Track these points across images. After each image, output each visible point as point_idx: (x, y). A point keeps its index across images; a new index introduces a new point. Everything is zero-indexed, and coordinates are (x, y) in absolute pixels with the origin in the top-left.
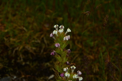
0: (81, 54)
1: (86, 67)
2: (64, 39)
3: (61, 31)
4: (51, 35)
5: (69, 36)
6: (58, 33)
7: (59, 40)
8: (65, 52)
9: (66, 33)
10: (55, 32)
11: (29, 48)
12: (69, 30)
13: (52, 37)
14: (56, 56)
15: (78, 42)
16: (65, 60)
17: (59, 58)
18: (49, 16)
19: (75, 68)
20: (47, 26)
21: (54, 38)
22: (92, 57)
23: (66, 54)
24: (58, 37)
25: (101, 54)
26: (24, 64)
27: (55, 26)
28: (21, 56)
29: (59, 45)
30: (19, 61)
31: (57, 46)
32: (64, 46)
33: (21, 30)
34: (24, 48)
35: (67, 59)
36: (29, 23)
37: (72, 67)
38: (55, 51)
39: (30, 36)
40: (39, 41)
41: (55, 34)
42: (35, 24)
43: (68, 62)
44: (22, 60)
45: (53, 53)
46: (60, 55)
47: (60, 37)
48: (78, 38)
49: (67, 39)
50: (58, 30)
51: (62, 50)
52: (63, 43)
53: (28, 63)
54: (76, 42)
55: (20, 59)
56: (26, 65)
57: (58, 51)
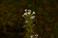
0: (43, 28)
1: (45, 36)
2: (31, 18)
3: (29, 13)
4: (23, 16)
5: (34, 16)
6: (27, 14)
7: (28, 19)
8: (31, 26)
9: (32, 14)
10: (25, 14)
11: (10, 23)
12: (34, 13)
13: (23, 17)
14: (26, 29)
15: (41, 20)
16: (32, 31)
17: (28, 30)
19: (37, 36)
20: (21, 10)
21: (25, 17)
22: (50, 29)
23: (32, 27)
24: (27, 17)
25: (56, 27)
26: (6, 33)
27: (25, 10)
28: (5, 28)
29: (28, 22)
30: (3, 32)
31: (26, 22)
32: (31, 22)
34: (7, 23)
35: (33, 31)
36: (10, 8)
37: (35, 35)
38: (25, 26)
39: (11, 16)
40: (16, 19)
41: (25, 15)
42: (14, 9)
43: (33, 32)
44: (5, 31)
45: (24, 26)
46: (29, 28)
48: (41, 17)
49: (33, 18)
50: (27, 12)
51: (30, 25)
52: (30, 21)
53: (9, 33)
55: (4, 30)
56: (8, 34)
57: (27, 26)
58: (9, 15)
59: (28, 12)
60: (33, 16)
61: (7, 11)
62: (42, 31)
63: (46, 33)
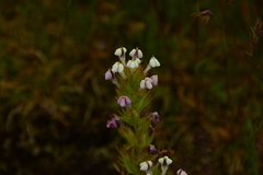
0: (195, 125)
1: (205, 161)
2: (142, 85)
3: (134, 64)
4: (108, 75)
5: (155, 78)
6: (127, 69)
7: (128, 88)
9: (148, 68)
10: (118, 67)
12: (154, 62)
13: (109, 81)
14: (121, 131)
15: (186, 93)
16: (146, 140)
17: (129, 135)
18: (105, 19)
19: (169, 161)
20: (100, 46)
21: (115, 82)
22: (224, 133)
23: (148, 125)
24: (126, 81)
26: (36, 151)
27: (118, 52)
29: (129, 101)
30: (22, 144)
31: (123, 104)
32: (143, 103)
33: (31, 59)
34: (37, 107)
35: (151, 139)
36: (52, 39)
37: (161, 160)
38: (117, 118)
39: (55, 75)
40: (79, 89)
41: (117, 73)
42: (68, 42)
43: (152, 147)
44: (32, 141)
45: (113, 122)
46: (133, 128)
47: (131, 80)
48: (187, 79)
49: (150, 86)
50: (127, 61)
51: (137, 115)
52: (139, 97)
53: (48, 149)
54: (181, 91)
55: (27, 138)
56: (43, 154)
57: (126, 118)
58: (48, 70)
59: (128, 58)
60: (150, 75)
61: (39, 54)
62: (190, 139)
63: (209, 150)
